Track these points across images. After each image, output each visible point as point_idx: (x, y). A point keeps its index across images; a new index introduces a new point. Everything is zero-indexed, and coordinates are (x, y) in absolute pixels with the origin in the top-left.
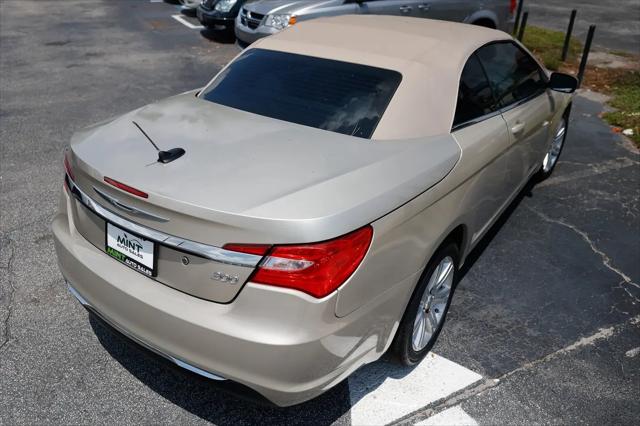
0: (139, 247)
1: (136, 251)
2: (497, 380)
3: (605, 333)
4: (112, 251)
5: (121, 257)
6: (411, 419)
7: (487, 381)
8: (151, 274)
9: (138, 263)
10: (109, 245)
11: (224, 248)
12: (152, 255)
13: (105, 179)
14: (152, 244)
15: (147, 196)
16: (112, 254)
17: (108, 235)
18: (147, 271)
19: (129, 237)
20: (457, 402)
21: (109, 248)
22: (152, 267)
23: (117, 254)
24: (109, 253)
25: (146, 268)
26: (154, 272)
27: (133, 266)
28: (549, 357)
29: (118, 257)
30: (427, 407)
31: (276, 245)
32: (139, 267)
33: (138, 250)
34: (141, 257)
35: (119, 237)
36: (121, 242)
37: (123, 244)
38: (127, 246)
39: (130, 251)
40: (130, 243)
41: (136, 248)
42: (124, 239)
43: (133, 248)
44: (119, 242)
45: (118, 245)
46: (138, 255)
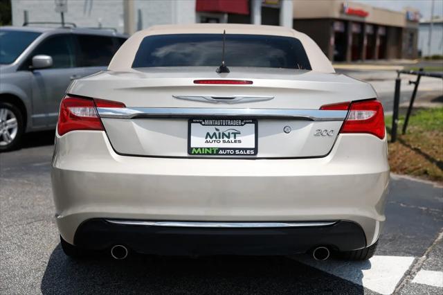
0: (235, 134)
1: (232, 139)
2: (424, 257)
4: (199, 150)
5: (213, 151)
6: (405, 281)
7: (420, 258)
8: (252, 152)
9: (235, 149)
10: (192, 146)
11: (321, 109)
12: (254, 135)
13: (195, 82)
14: (254, 125)
15: (251, 83)
16: (199, 154)
17: (192, 137)
18: (248, 152)
19: (223, 129)
20: (419, 270)
21: (194, 150)
22: (254, 147)
23: (206, 150)
24: (195, 154)
25: (246, 149)
26: (256, 150)
27: (230, 154)
28: (434, 244)
29: (208, 154)
30: (406, 275)
31: (353, 102)
32: (237, 152)
33: (235, 137)
34: (240, 142)
35: (208, 134)
36: (211, 138)
37: (214, 139)
38: (220, 138)
39: (224, 142)
40: (224, 134)
41: (232, 136)
42: (215, 134)
43: (229, 137)
44: (209, 139)
45: (207, 142)
46: (235, 142)
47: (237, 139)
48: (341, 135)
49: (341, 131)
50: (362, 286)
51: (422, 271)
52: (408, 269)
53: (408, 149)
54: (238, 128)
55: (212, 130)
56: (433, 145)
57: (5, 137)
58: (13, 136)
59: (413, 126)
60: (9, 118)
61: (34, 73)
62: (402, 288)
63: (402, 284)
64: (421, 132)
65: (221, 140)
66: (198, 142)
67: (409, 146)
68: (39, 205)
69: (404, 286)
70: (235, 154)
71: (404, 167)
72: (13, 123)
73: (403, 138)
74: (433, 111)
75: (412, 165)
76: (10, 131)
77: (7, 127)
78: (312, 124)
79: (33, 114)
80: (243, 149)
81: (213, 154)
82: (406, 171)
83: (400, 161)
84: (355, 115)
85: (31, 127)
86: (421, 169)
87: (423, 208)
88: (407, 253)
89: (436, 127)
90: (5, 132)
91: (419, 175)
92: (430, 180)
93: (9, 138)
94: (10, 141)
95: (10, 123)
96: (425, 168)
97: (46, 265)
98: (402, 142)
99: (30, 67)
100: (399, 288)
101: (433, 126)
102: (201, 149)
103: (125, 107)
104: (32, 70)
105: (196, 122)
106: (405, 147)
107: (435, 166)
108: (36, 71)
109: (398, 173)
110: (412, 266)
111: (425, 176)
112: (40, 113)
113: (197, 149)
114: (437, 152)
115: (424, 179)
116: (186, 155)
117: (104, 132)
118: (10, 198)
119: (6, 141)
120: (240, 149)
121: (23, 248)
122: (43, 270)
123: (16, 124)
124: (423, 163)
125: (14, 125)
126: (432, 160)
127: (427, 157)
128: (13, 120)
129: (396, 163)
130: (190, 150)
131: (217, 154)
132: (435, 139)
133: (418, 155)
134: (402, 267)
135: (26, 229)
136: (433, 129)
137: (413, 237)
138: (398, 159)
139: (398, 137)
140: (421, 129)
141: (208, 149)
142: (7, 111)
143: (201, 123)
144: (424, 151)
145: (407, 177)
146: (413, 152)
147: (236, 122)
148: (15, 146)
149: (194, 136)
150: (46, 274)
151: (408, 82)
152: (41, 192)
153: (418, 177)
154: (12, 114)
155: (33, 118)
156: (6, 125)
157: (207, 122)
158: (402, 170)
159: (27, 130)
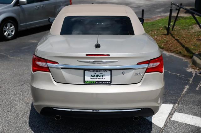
0: (102, 75)
1: (101, 77)
2: (177, 104)
3: (187, 87)
4: (88, 82)
5: (94, 82)
6: (168, 119)
7: (175, 105)
8: (109, 83)
9: (102, 81)
10: (85, 80)
11: (137, 64)
12: (110, 76)
13: (86, 55)
14: (110, 72)
15: (109, 55)
16: (88, 83)
17: (85, 77)
18: (108, 82)
19: (97, 73)
20: (174, 112)
21: (86, 82)
22: (110, 80)
23: (91, 82)
24: (86, 83)
25: (107, 82)
26: (111, 82)
27: (100, 83)
28: (182, 96)
29: (92, 83)
30: (169, 115)
31: (151, 60)
32: (103, 82)
33: (102, 77)
34: (104, 78)
35: (92, 75)
36: (93, 77)
37: (94, 77)
38: (96, 77)
39: (98, 78)
40: (98, 75)
41: (101, 76)
42: (94, 75)
43: (100, 77)
44: (92, 77)
45: (91, 78)
46: (103, 78)
47: (103, 77)
48: (146, 74)
49: (146, 72)
50: (152, 122)
51: (176, 113)
52: (170, 112)
53: (174, 40)
54: (104, 73)
55: (93, 74)
56: (184, 38)
57: (10, 34)
58: (13, 33)
59: (176, 26)
60: (11, 26)
61: (20, 7)
62: (167, 123)
63: (167, 120)
64: (180, 30)
65: (97, 78)
66: (88, 78)
67: (174, 37)
68: (26, 74)
69: (168, 121)
70: (102, 83)
71: (172, 49)
72: (13, 28)
73: (172, 32)
74: (186, 18)
75: (175, 49)
76: (12, 31)
77: (11, 30)
78: (133, 71)
79: (21, 24)
80: (106, 81)
81: (94, 83)
82: (172, 51)
83: (170, 46)
84: (151, 65)
85: (20, 29)
86: (178, 51)
87: (178, 74)
88: (170, 102)
89: (186, 27)
90: (10, 32)
91: (178, 54)
92: (182, 56)
93: (12, 34)
94: (12, 36)
95: (11, 29)
96: (180, 50)
97: (30, 110)
98: (172, 35)
99: (18, 4)
100: (166, 122)
101: (184, 27)
102: (89, 81)
103: (58, 64)
104: (19, 6)
105: (87, 71)
106: (172, 38)
107: (184, 50)
108: (21, 6)
109: (169, 52)
110: (172, 110)
111: (180, 54)
112: (23, 23)
113: (87, 81)
114: (185, 42)
115: (179, 56)
116: (83, 83)
117: (50, 73)
118: (14, 69)
119: (11, 36)
120: (104, 81)
121: (21, 99)
122: (29, 112)
123: (14, 28)
124: (179, 48)
125: (13, 29)
126: (183, 46)
127: (181, 44)
128: (13, 27)
129: (168, 47)
130: (84, 82)
131: (95, 83)
132: (185, 34)
133: (178, 43)
134: (168, 111)
135: (21, 89)
136: (185, 29)
137: (173, 92)
138: (169, 45)
139: (170, 32)
140: (180, 29)
141: (92, 81)
142: (10, 24)
143: (89, 71)
144: (180, 41)
145: (172, 54)
146: (176, 41)
147: (103, 71)
148: (14, 37)
149: (86, 76)
150: (30, 115)
151: (175, 9)
152: (26, 65)
153: (177, 54)
154: (12, 25)
155: (21, 25)
156: (10, 29)
157: (91, 71)
158: (171, 51)
159: (19, 31)
